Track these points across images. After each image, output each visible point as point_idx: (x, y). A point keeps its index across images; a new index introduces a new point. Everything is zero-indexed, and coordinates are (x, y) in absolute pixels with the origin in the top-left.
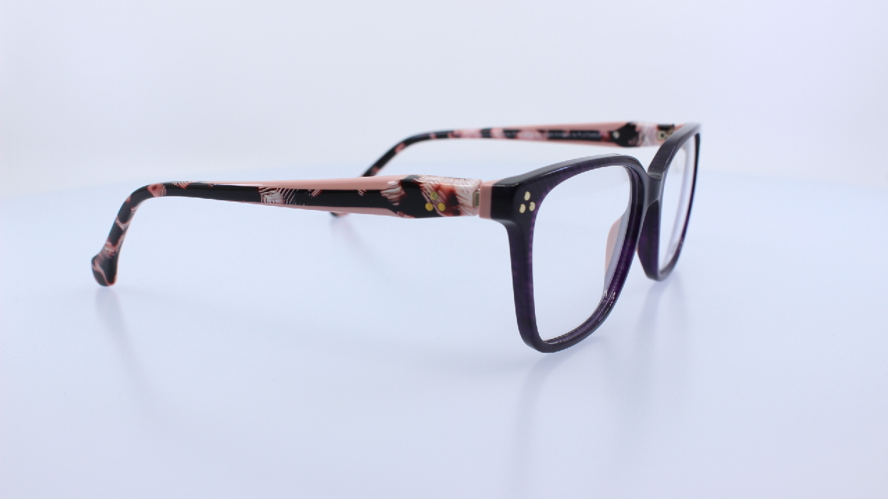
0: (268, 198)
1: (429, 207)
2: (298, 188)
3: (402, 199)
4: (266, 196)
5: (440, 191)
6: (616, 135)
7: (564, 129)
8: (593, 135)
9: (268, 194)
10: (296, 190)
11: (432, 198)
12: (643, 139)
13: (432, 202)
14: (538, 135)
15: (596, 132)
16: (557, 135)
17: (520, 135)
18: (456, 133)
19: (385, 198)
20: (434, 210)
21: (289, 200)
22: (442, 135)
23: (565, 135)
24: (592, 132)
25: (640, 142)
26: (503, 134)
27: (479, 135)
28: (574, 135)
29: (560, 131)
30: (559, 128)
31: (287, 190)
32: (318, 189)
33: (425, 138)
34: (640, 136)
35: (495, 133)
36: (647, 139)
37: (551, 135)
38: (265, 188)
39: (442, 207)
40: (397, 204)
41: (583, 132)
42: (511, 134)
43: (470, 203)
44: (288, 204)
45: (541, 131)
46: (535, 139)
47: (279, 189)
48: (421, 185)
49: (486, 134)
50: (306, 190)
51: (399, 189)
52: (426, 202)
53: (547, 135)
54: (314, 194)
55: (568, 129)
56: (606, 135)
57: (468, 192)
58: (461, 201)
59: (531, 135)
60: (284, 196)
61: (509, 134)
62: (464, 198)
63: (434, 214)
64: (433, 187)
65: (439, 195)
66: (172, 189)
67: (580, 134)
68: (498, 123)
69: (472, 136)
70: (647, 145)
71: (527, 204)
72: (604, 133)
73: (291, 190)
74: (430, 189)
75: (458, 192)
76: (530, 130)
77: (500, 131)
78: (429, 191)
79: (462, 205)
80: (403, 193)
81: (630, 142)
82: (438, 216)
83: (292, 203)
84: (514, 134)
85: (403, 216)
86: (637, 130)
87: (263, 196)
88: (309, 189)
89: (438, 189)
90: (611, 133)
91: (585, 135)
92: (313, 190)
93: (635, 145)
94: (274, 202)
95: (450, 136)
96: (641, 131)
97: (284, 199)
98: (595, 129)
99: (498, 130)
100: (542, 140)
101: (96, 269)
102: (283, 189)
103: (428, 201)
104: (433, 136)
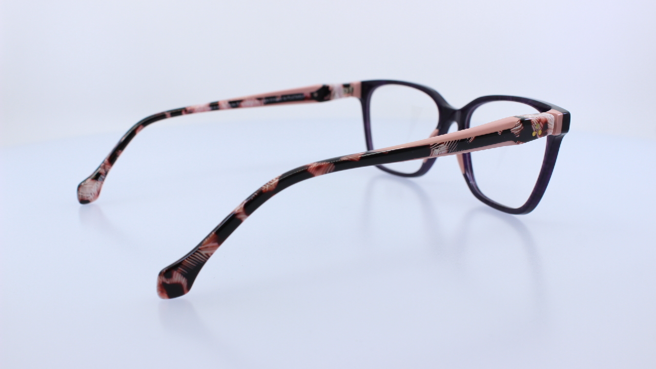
3: (521, 132)
4: (436, 150)
5: (541, 123)
7: (276, 95)
8: (300, 97)
9: (437, 148)
10: (458, 140)
11: (536, 128)
12: (334, 95)
13: (536, 131)
14: (257, 102)
15: (302, 94)
16: (271, 100)
17: (242, 104)
18: (188, 109)
19: (513, 133)
20: (536, 135)
21: (452, 149)
22: (176, 113)
23: (278, 99)
24: (298, 94)
25: (331, 97)
26: (229, 105)
27: (209, 108)
28: (285, 98)
29: (274, 97)
30: (273, 95)
31: (452, 141)
32: (473, 136)
33: (161, 116)
34: (332, 93)
35: (223, 105)
36: (337, 95)
37: (267, 100)
38: (434, 144)
39: (540, 133)
40: (518, 136)
41: (291, 95)
42: (235, 104)
43: (552, 127)
44: (451, 152)
45: (259, 99)
46: (255, 105)
47: (446, 142)
48: (531, 121)
49: (215, 106)
50: (465, 139)
51: (520, 126)
53: (264, 101)
54: (470, 141)
55: (280, 95)
57: (552, 120)
59: (252, 103)
60: (447, 145)
61: (234, 105)
62: (550, 125)
64: (537, 121)
67: (289, 97)
69: (202, 110)
70: (337, 98)
72: (307, 94)
73: (455, 141)
75: (549, 122)
76: (251, 99)
77: (227, 103)
78: (536, 124)
79: (549, 129)
80: (522, 128)
81: (326, 98)
82: (537, 139)
84: (238, 103)
86: (330, 89)
87: (433, 150)
89: (540, 121)
90: (312, 94)
91: (293, 98)
92: (470, 138)
93: (328, 99)
94: (440, 153)
95: (183, 112)
96: (332, 89)
97: (448, 149)
98: (300, 92)
99: (224, 102)
100: (260, 105)
101: (168, 282)
102: (449, 142)
103: (534, 130)
104: (168, 114)
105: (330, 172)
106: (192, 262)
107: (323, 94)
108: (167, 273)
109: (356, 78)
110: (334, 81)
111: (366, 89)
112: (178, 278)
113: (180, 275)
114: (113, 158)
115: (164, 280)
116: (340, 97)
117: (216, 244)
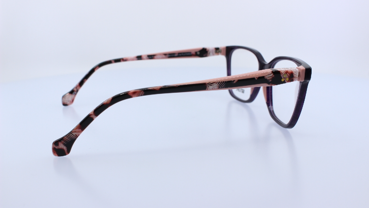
0: (211, 87)
6: (198, 53)
7: (175, 53)
8: (189, 54)
9: (211, 85)
10: (226, 82)
11: (284, 76)
12: (209, 54)
13: (284, 78)
14: (164, 56)
15: (190, 53)
16: (172, 55)
17: (155, 57)
18: (124, 59)
19: (266, 79)
20: (284, 81)
21: (222, 87)
22: (117, 61)
23: (176, 55)
24: (188, 53)
25: (208, 55)
26: (148, 57)
27: (136, 59)
28: (180, 55)
30: (173, 53)
31: (222, 82)
32: (237, 80)
34: (208, 52)
35: (144, 57)
36: (211, 54)
37: (170, 55)
38: (209, 83)
39: (287, 79)
40: (271, 81)
41: (184, 53)
42: (151, 57)
43: (297, 76)
44: (221, 88)
45: (165, 54)
46: (163, 58)
47: (217, 82)
48: (280, 72)
49: (139, 58)
50: (231, 81)
51: (272, 75)
53: (167, 56)
54: (235, 82)
55: (177, 53)
57: (297, 72)
58: (295, 76)
59: (161, 56)
60: (219, 85)
61: (150, 57)
62: (295, 75)
64: (285, 72)
65: (287, 75)
66: (147, 92)
67: (182, 54)
69: (132, 60)
70: (211, 56)
72: (193, 53)
73: (224, 82)
74: (284, 73)
75: (294, 73)
76: (160, 54)
77: (146, 56)
78: (284, 74)
80: (274, 76)
81: (204, 55)
82: (286, 83)
83: (223, 88)
84: (153, 57)
86: (207, 50)
87: (208, 86)
89: (287, 72)
90: (196, 53)
91: (185, 54)
92: (234, 81)
93: (206, 56)
94: (213, 88)
95: (122, 60)
96: (208, 51)
97: (219, 86)
98: (189, 51)
99: (145, 56)
100: (166, 58)
101: (57, 148)
102: (219, 82)
103: (283, 78)
104: (113, 61)
105: (141, 96)
106: (69, 139)
107: (203, 53)
108: (56, 143)
109: (223, 44)
110: (210, 46)
111: (229, 51)
112: (61, 146)
113: (63, 144)
114: (81, 83)
115: (55, 146)
116: (213, 55)
117: (80, 130)
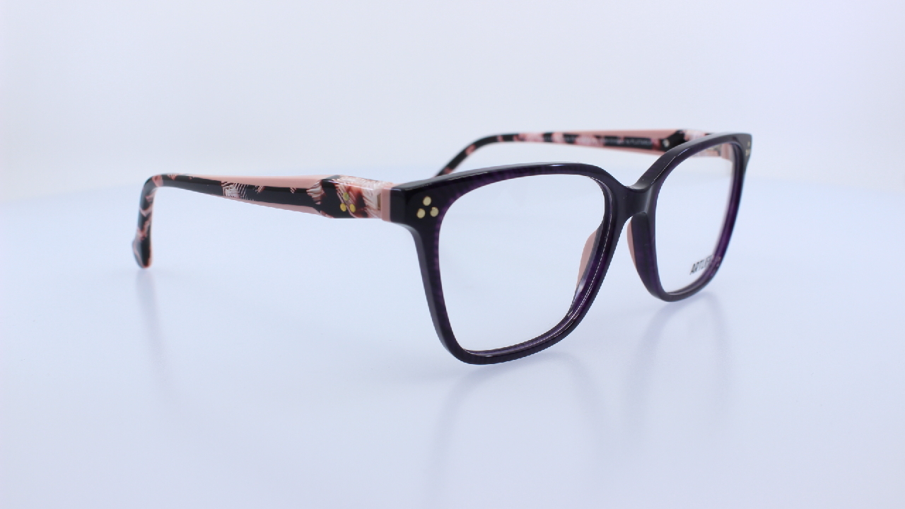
0: (228, 192)
1: (343, 208)
2: (248, 183)
3: (323, 198)
4: (227, 190)
5: (351, 193)
6: (667, 144)
7: (618, 135)
8: (645, 143)
9: (228, 188)
10: (246, 185)
11: (344, 198)
13: (345, 204)
14: (595, 140)
15: (648, 140)
16: (612, 141)
17: (578, 140)
19: (310, 197)
20: (347, 211)
21: (242, 195)
22: (508, 138)
23: (620, 142)
24: (644, 139)
26: (563, 139)
27: (541, 139)
28: (628, 142)
29: (615, 138)
30: (614, 134)
31: (241, 185)
32: (262, 185)
33: (493, 140)
35: (557, 137)
37: (607, 141)
38: (225, 182)
39: (352, 208)
40: (319, 203)
41: (636, 139)
42: (570, 139)
43: (374, 206)
44: (242, 198)
45: (598, 137)
46: (593, 145)
47: (235, 183)
48: (337, 185)
49: (548, 137)
50: (254, 186)
51: (319, 189)
52: (340, 203)
53: (603, 141)
54: (259, 190)
55: (622, 135)
56: (656, 142)
57: (372, 194)
58: (367, 203)
59: (589, 140)
60: (239, 190)
61: (568, 139)
62: (369, 201)
63: (346, 215)
64: (346, 188)
65: (350, 196)
66: (166, 180)
67: (633, 141)
68: (559, 128)
69: (535, 140)
71: (428, 209)
73: (243, 185)
74: (343, 191)
75: (364, 194)
76: (587, 135)
77: (561, 136)
79: (368, 206)
80: (323, 192)
82: (350, 217)
83: (244, 198)
84: (573, 139)
85: (324, 215)
87: (225, 190)
88: (256, 185)
89: (349, 189)
90: (661, 141)
91: (637, 142)
92: (258, 186)
94: (232, 196)
95: (515, 138)
97: (239, 194)
98: (647, 136)
99: (559, 134)
100: (600, 146)
102: (238, 184)
103: (342, 201)
104: (500, 138)
107: (676, 144)
110: (696, 130)
